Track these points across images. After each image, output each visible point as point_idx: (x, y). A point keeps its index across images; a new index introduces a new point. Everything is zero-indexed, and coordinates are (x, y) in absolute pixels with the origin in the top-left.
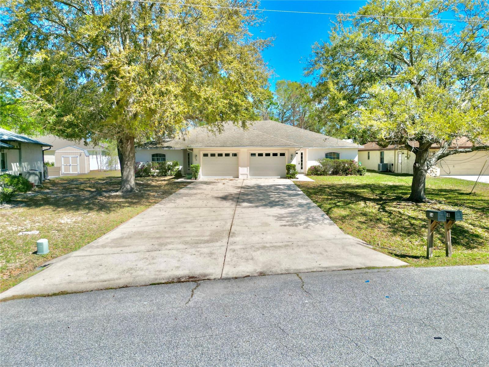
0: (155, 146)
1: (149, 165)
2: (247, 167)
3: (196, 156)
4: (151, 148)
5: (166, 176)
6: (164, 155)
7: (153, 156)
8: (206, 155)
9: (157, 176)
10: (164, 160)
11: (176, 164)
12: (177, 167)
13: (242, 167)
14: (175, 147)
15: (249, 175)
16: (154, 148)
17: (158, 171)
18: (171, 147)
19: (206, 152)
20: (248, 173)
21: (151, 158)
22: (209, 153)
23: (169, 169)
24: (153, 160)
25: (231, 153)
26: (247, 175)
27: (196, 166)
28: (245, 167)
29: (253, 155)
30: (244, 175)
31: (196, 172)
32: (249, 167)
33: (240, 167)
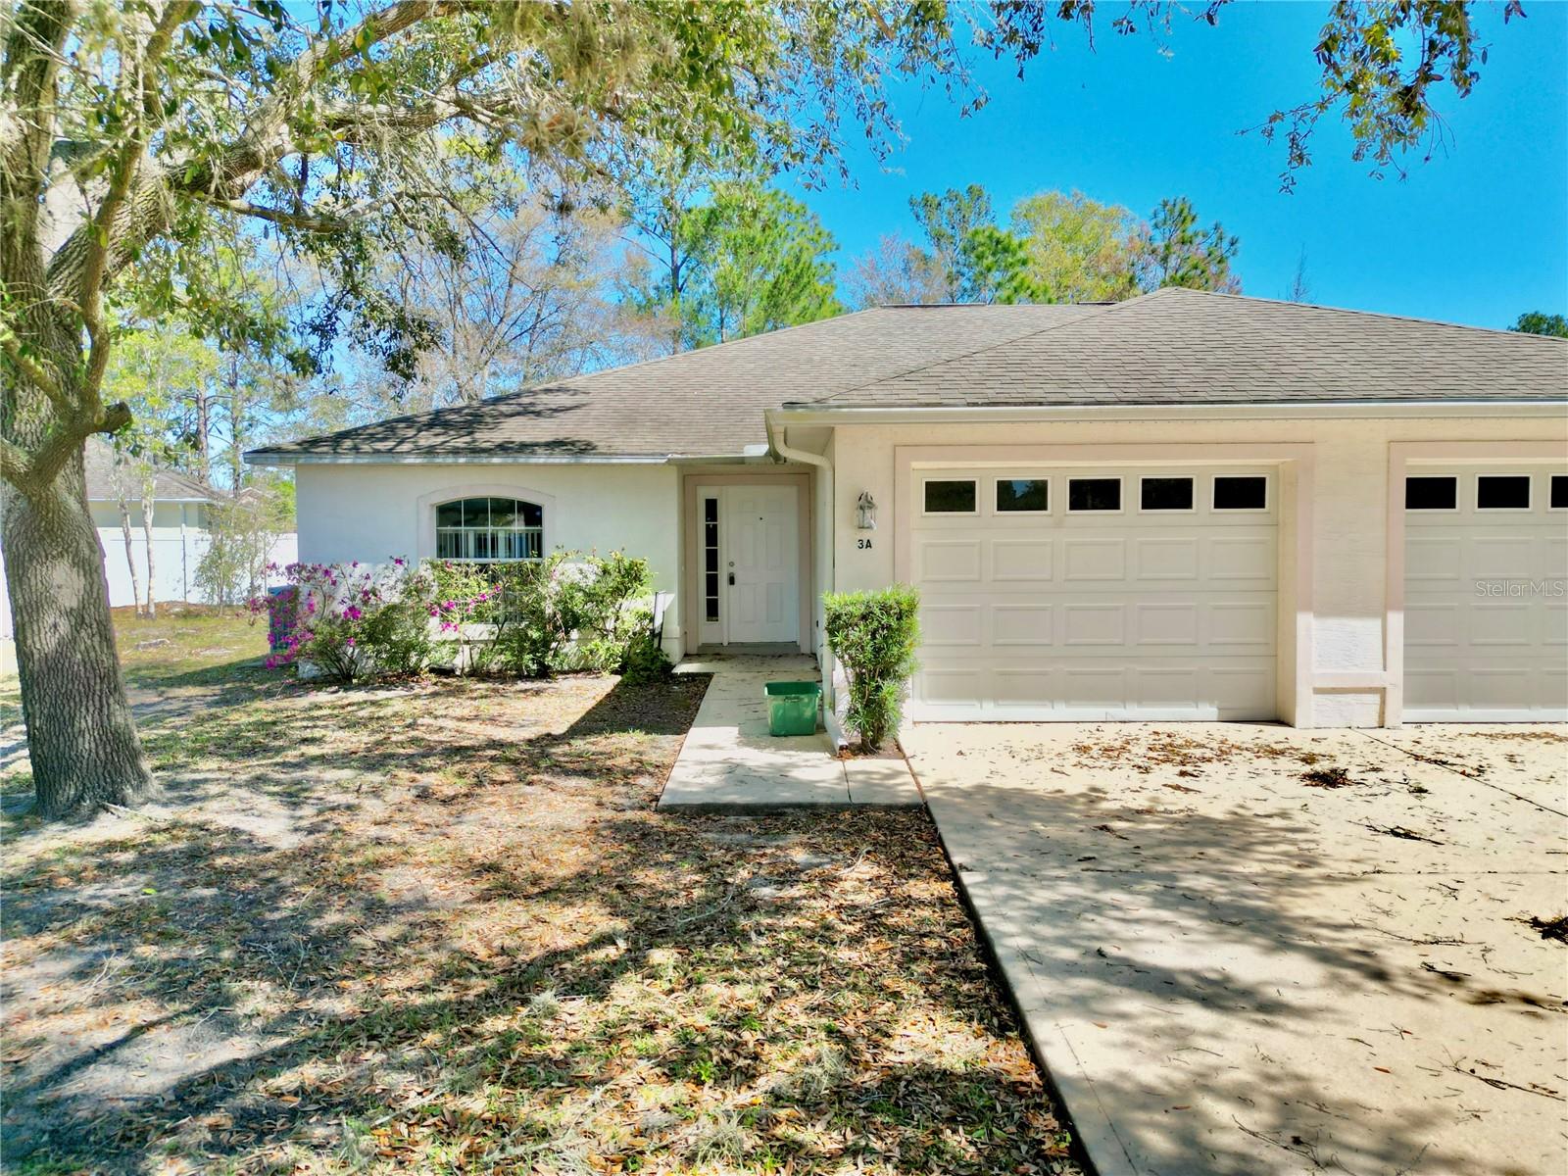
0: (460, 442)
1: (415, 588)
3: (865, 503)
4: (431, 451)
5: (543, 674)
6: (532, 514)
7: (447, 513)
9: (477, 673)
10: (534, 544)
11: (625, 582)
12: (633, 604)
13: (1321, 614)
14: (619, 443)
15: (1395, 698)
16: (456, 452)
17: (480, 631)
18: (586, 448)
19: (956, 468)
20: (1394, 676)
21: (427, 529)
22: (985, 474)
23: (573, 621)
24: (449, 547)
25: (1203, 472)
26: (1376, 698)
27: (885, 608)
28: (1364, 612)
29: (1429, 493)
30: (1350, 698)
31: (884, 674)
32: (1396, 608)
33: (1308, 607)
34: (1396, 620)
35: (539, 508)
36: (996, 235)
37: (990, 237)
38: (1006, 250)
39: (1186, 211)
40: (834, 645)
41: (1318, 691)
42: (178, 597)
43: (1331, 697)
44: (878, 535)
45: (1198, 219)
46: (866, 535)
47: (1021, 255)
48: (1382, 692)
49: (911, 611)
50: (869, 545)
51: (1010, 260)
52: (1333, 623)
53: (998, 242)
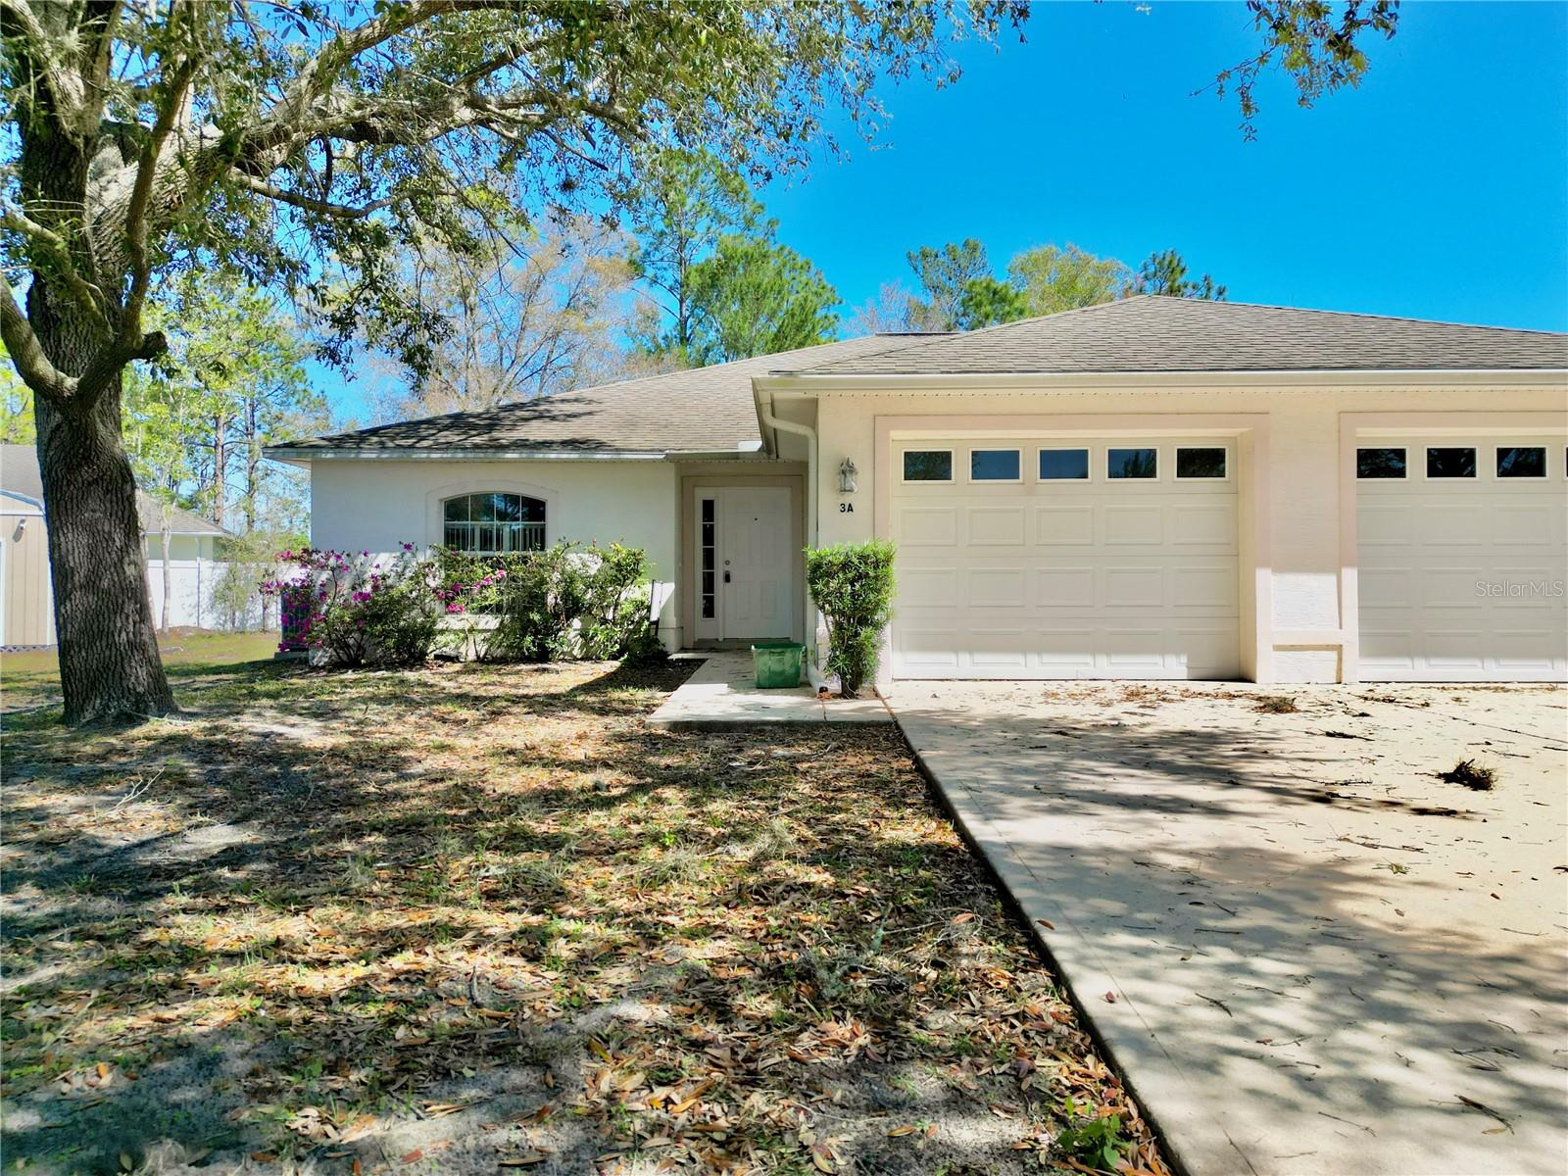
1: (422, 573)
2: (1335, 568)
3: (846, 469)
5: (543, 656)
6: (535, 509)
7: (454, 509)
8: (928, 466)
9: (482, 662)
10: (536, 538)
11: (624, 572)
12: (632, 593)
13: (1279, 569)
15: (1351, 653)
17: (486, 622)
19: (928, 440)
20: (1350, 635)
21: (435, 525)
22: (960, 442)
23: (573, 607)
24: (456, 540)
25: (1166, 441)
26: (1334, 655)
27: (863, 558)
28: (1319, 568)
29: (1379, 463)
30: (1309, 653)
31: (863, 621)
32: (1350, 565)
33: (1265, 564)
34: (1350, 576)
35: (542, 504)
36: (993, 286)
37: (987, 288)
38: (1003, 300)
39: (1175, 262)
40: (816, 594)
41: (1278, 648)
42: (192, 622)
43: (1290, 653)
44: (859, 499)
45: (1187, 272)
46: (847, 499)
47: (1017, 304)
48: (1339, 648)
49: (888, 560)
50: (850, 509)
51: (1007, 308)
52: (1291, 579)
53: (995, 293)
